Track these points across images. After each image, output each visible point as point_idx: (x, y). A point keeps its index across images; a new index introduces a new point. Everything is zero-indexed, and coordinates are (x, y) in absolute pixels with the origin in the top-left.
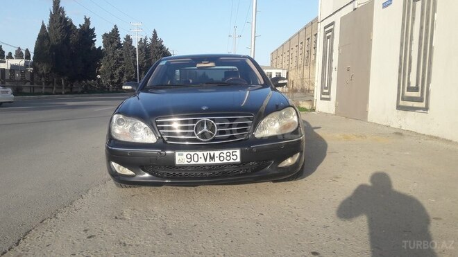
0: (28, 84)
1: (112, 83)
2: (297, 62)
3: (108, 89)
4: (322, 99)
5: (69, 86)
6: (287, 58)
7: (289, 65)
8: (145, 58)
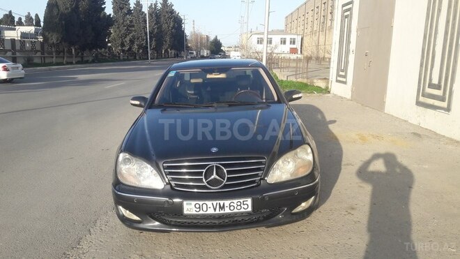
0: (39, 54)
1: (123, 51)
3: (119, 57)
4: (337, 81)
5: (80, 54)
8: (155, 24)
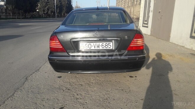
0: (4, 14)
1: (44, 14)
2: (128, 4)
3: (43, 16)
4: (143, 26)
5: (24, 15)
6: (124, 3)
7: (124, 6)
8: (59, 2)
